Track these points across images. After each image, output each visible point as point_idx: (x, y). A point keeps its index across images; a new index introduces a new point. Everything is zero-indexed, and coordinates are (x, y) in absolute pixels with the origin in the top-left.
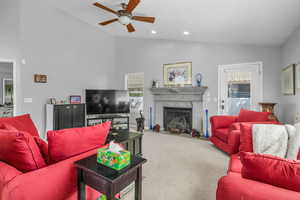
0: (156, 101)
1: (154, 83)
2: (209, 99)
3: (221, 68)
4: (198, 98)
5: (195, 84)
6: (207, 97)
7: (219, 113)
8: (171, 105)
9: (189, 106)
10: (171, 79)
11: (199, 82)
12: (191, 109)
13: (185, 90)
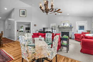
0: (59, 30)
1: (59, 26)
2: (73, 30)
3: (76, 22)
4: (71, 30)
5: (70, 26)
6: (73, 29)
7: (76, 33)
8: (63, 31)
9: (68, 31)
10: (63, 25)
11: (71, 26)
12: (69, 32)
13: (67, 28)
